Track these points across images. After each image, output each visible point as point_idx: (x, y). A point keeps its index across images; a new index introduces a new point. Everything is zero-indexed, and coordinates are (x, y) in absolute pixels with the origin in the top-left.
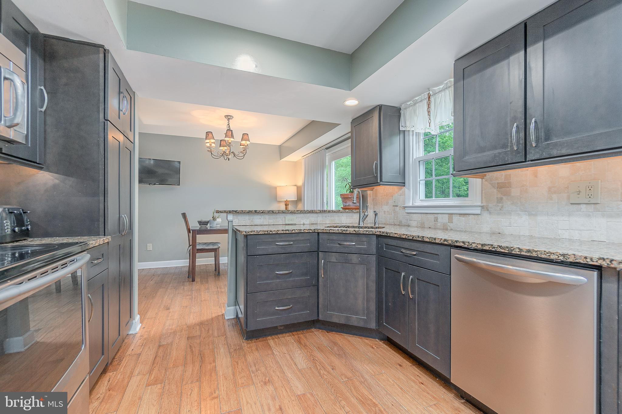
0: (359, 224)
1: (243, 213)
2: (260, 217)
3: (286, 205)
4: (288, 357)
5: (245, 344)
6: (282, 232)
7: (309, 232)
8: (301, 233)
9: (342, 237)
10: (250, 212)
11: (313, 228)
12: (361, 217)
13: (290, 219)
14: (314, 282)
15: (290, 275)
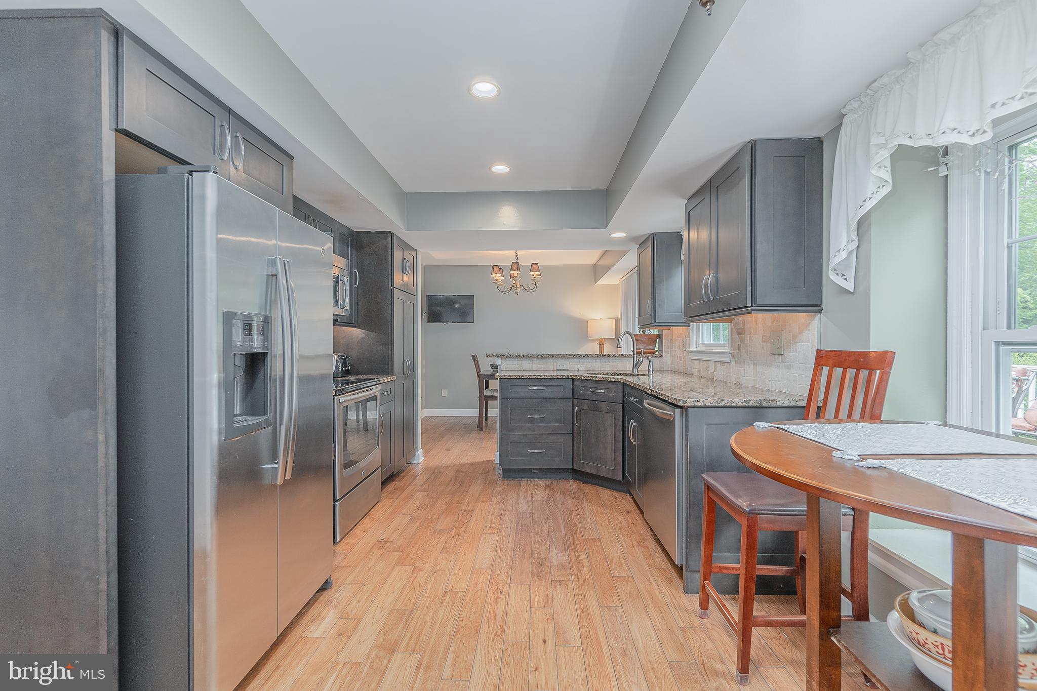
0: (633, 372)
2: (529, 362)
3: (600, 345)
4: (530, 492)
5: (500, 481)
6: (534, 377)
7: (562, 378)
8: (554, 378)
9: (593, 385)
10: (518, 356)
11: (566, 374)
12: (635, 363)
13: (561, 364)
14: (569, 429)
15: (542, 420)
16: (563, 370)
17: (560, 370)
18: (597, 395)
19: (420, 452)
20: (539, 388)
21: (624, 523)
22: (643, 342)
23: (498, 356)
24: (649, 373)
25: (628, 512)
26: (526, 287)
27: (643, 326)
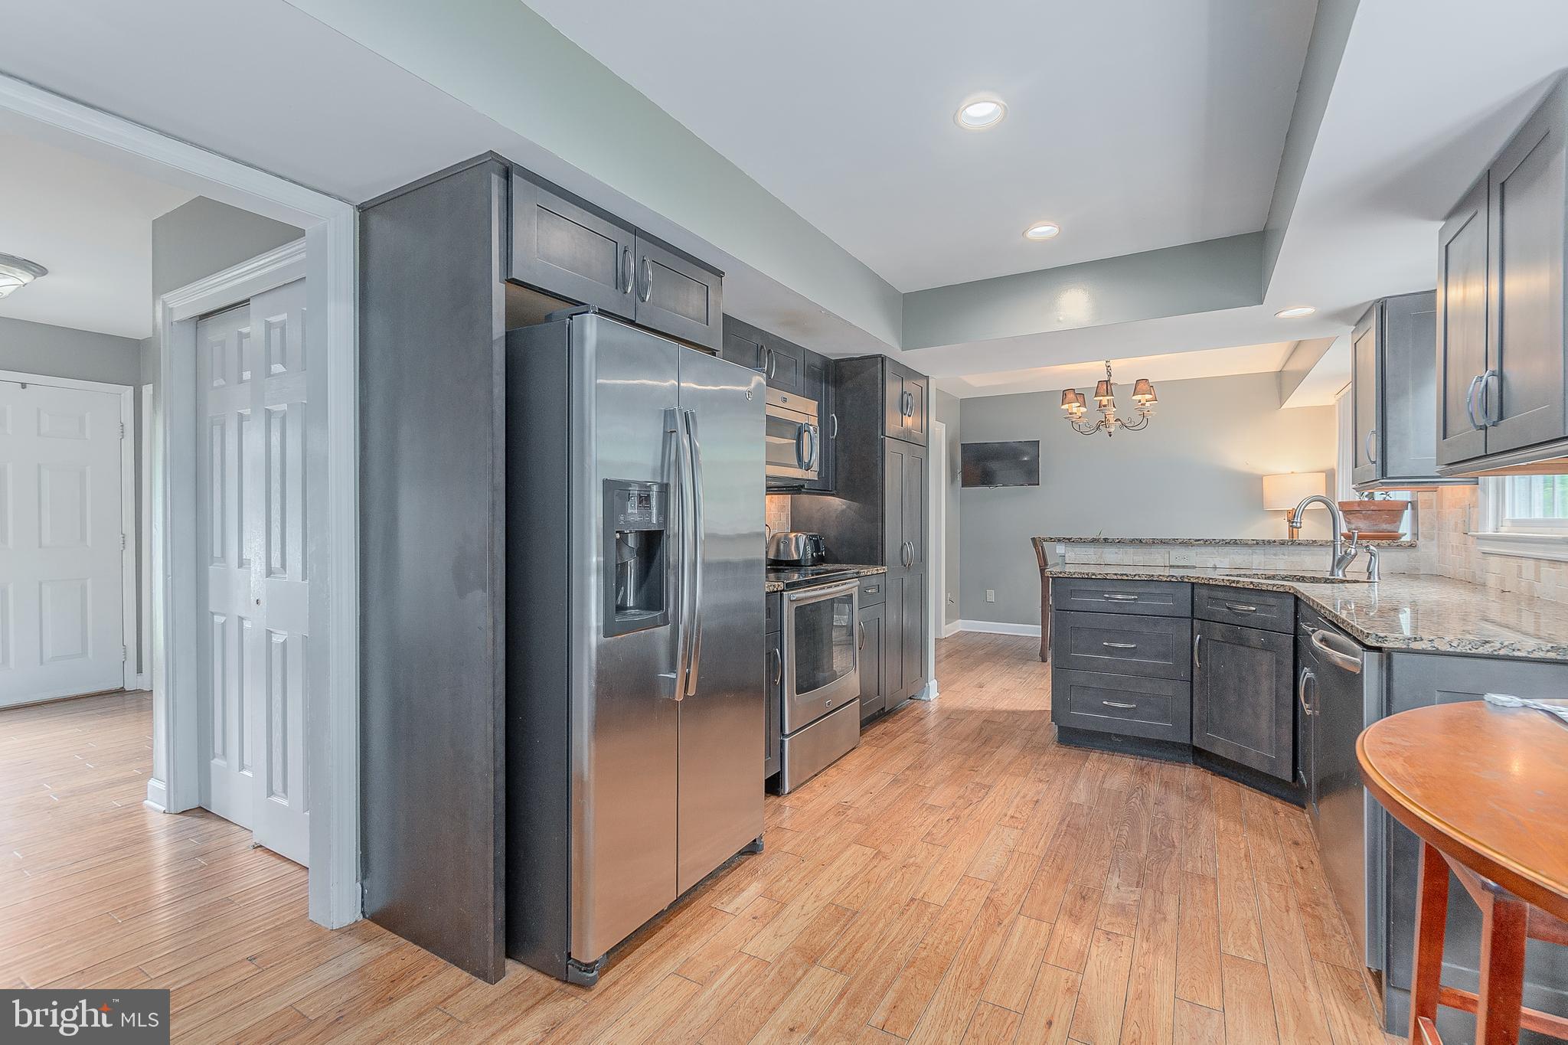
0: (1332, 573)
1: (1081, 542)
2: (1117, 550)
3: (1290, 521)
4: (1101, 774)
5: (1053, 747)
6: (1115, 577)
7: (1171, 581)
8: (1153, 581)
9: (1231, 595)
10: (1094, 541)
11: (1178, 573)
12: (1337, 558)
13: (1178, 555)
14: (1184, 673)
15: (1132, 652)
16: (1183, 567)
17: (1178, 567)
18: (1241, 614)
19: (933, 684)
20: (1125, 597)
21: (1281, 862)
22: (1366, 518)
23: (1059, 540)
24: (1369, 578)
25: (1296, 843)
26: (1125, 421)
27: (1362, 485)
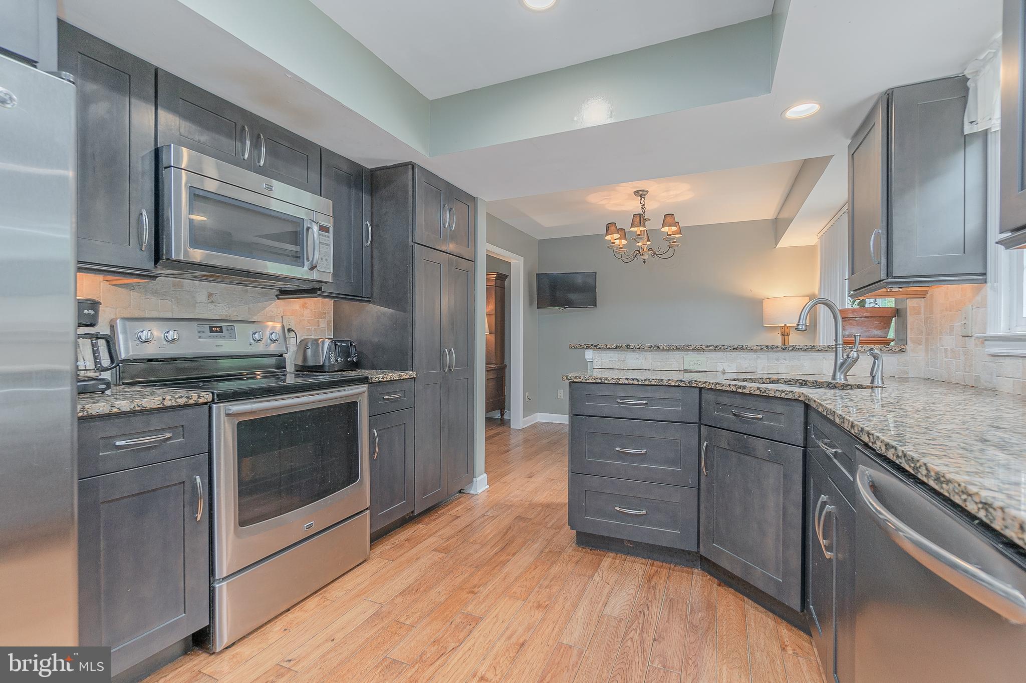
0: (834, 378)
1: (607, 348)
2: (637, 356)
3: (783, 335)
6: (626, 382)
7: (679, 386)
8: (663, 385)
9: (738, 401)
10: (618, 347)
11: (687, 377)
12: (839, 362)
13: (691, 360)
14: (692, 480)
15: (642, 457)
16: (696, 371)
17: (691, 371)
18: (747, 422)
19: (482, 477)
20: (639, 402)
22: (859, 324)
23: (587, 347)
24: (872, 382)
26: (656, 250)
27: (860, 291)
